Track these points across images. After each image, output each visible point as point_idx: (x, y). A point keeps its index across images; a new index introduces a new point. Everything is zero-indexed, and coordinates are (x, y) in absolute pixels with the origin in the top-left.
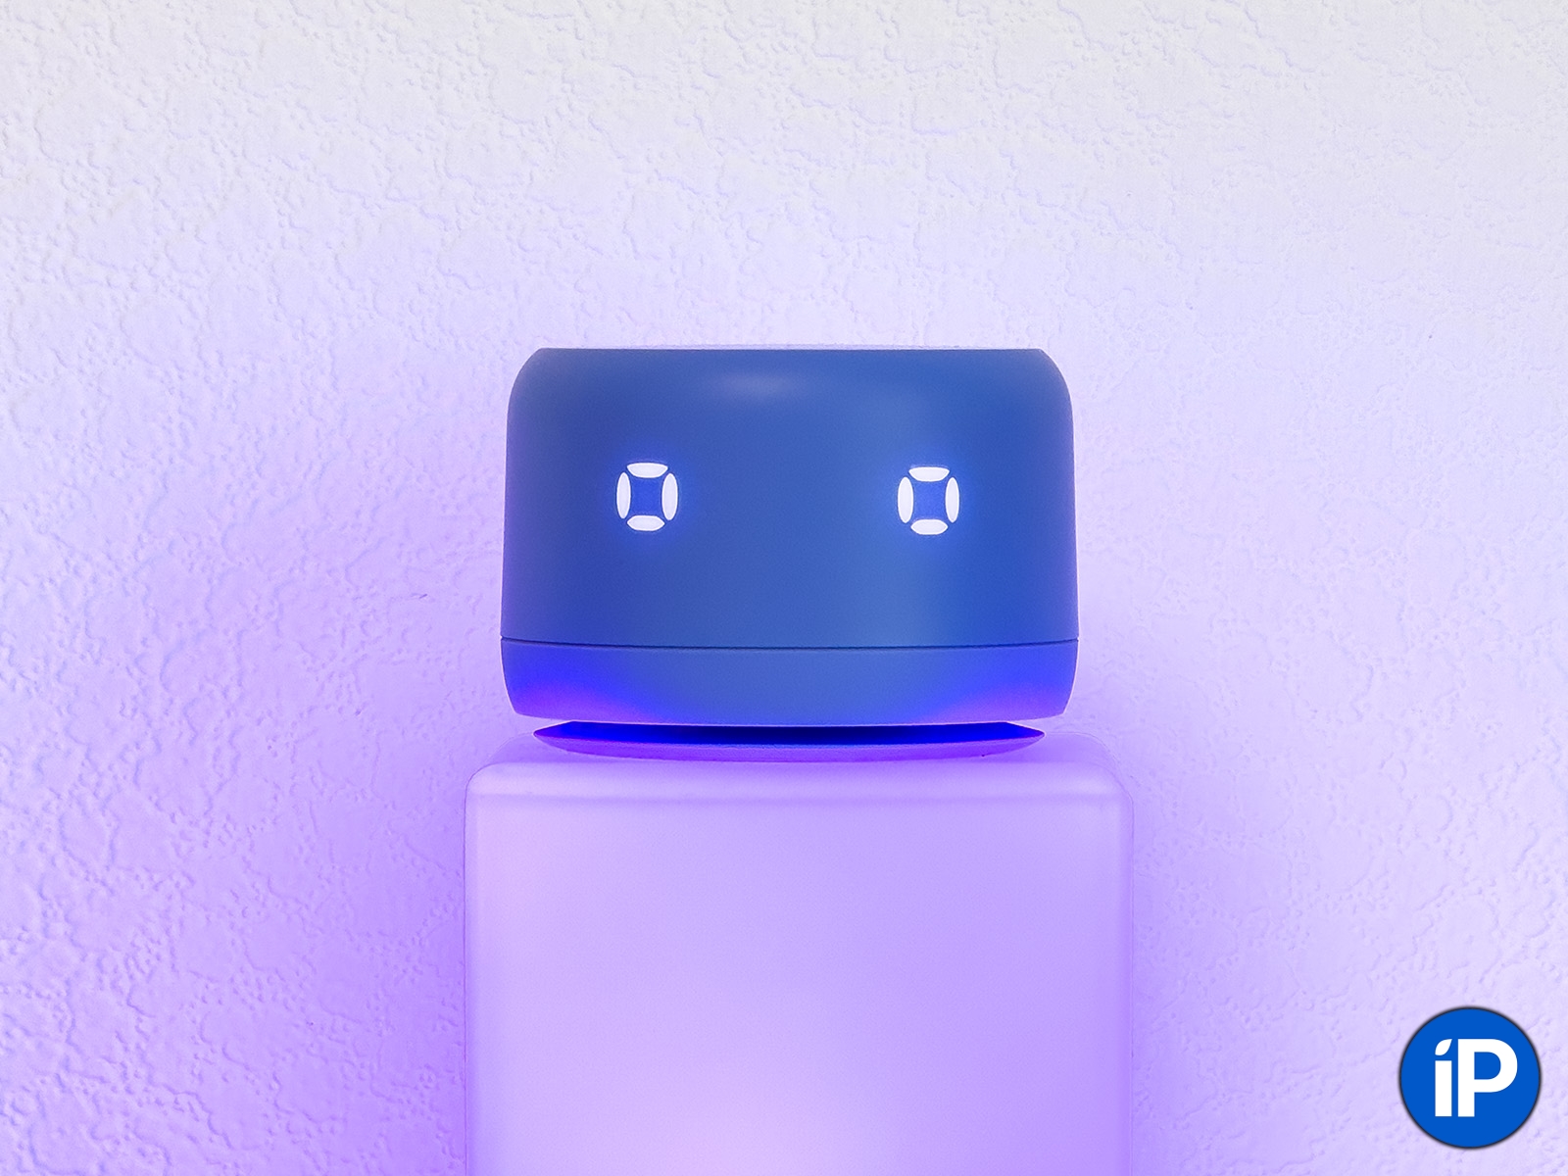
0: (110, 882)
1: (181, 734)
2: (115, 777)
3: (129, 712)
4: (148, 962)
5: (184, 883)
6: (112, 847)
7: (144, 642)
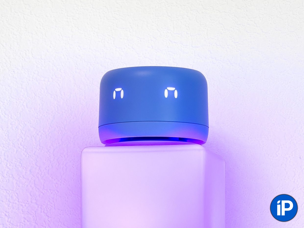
0: (43, 192)
1: (56, 164)
2: (44, 173)
3: (47, 160)
4: (50, 207)
5: (57, 192)
6: (43, 185)
7: (50, 147)
